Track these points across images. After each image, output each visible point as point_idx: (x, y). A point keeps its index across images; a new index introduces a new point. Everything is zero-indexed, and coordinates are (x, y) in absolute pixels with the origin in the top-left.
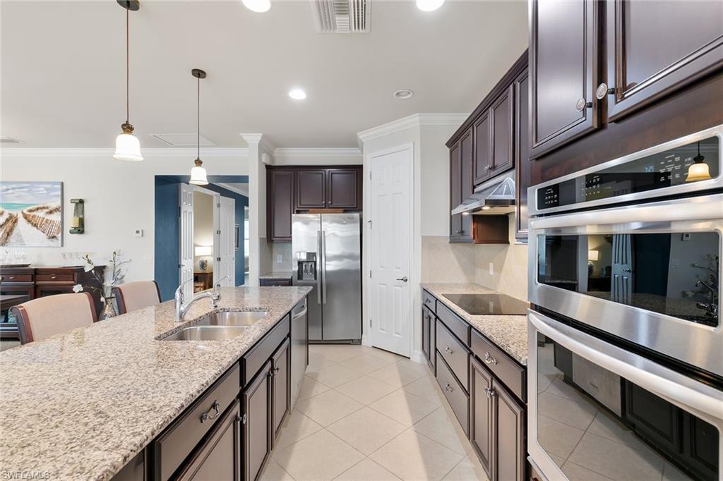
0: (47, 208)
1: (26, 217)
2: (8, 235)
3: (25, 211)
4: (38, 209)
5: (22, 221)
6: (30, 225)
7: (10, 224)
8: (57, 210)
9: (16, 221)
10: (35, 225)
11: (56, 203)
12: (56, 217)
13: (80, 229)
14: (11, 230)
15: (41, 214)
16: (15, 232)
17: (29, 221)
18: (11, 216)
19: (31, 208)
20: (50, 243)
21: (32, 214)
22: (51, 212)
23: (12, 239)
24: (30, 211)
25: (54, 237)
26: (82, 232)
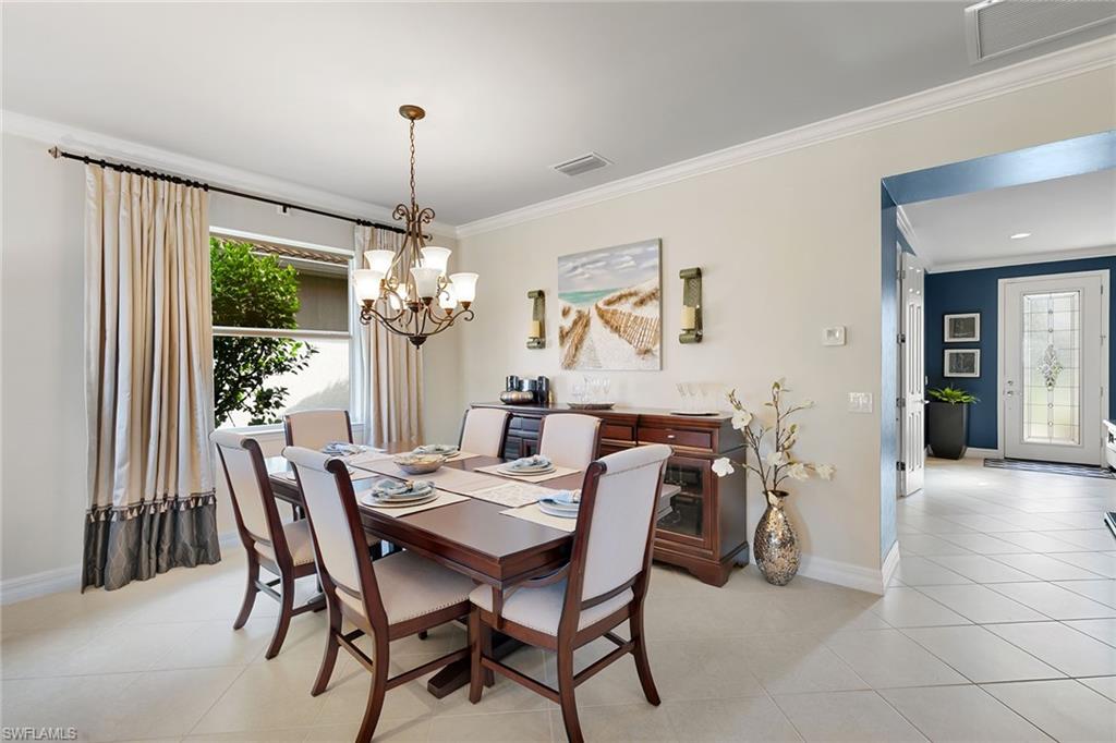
0: (635, 294)
1: (602, 315)
2: (577, 349)
3: (601, 305)
4: (620, 298)
5: (596, 322)
6: (609, 329)
7: (579, 329)
8: (652, 296)
9: (587, 325)
10: (616, 330)
11: (648, 284)
12: (650, 311)
13: (695, 334)
14: (581, 340)
15: (625, 307)
16: (586, 343)
17: (607, 322)
18: (581, 316)
19: (608, 297)
20: (638, 362)
21: (612, 308)
22: (642, 302)
23: (583, 356)
24: (609, 303)
25: (647, 351)
26: (699, 339)
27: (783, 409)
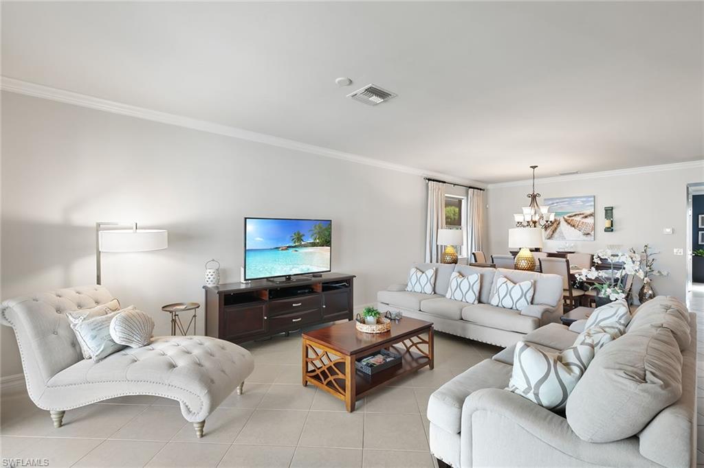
0: (583, 214)
1: (566, 221)
2: (553, 232)
3: (565, 217)
4: (575, 215)
5: (563, 223)
6: (569, 226)
7: (554, 226)
8: (591, 215)
9: (559, 223)
10: (574, 226)
11: (589, 211)
12: (590, 220)
13: (610, 229)
14: (556, 229)
15: (578, 218)
16: (558, 231)
17: (569, 223)
18: (556, 220)
19: (570, 214)
20: (585, 238)
21: (571, 218)
22: (586, 217)
23: (556, 235)
24: (570, 217)
25: (588, 234)
26: (612, 230)
27: (648, 253)
